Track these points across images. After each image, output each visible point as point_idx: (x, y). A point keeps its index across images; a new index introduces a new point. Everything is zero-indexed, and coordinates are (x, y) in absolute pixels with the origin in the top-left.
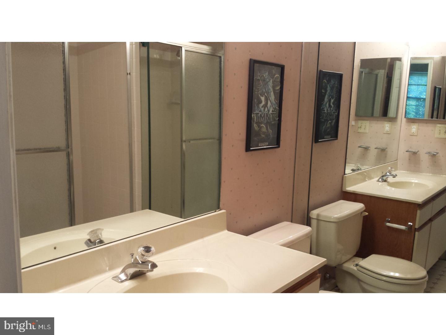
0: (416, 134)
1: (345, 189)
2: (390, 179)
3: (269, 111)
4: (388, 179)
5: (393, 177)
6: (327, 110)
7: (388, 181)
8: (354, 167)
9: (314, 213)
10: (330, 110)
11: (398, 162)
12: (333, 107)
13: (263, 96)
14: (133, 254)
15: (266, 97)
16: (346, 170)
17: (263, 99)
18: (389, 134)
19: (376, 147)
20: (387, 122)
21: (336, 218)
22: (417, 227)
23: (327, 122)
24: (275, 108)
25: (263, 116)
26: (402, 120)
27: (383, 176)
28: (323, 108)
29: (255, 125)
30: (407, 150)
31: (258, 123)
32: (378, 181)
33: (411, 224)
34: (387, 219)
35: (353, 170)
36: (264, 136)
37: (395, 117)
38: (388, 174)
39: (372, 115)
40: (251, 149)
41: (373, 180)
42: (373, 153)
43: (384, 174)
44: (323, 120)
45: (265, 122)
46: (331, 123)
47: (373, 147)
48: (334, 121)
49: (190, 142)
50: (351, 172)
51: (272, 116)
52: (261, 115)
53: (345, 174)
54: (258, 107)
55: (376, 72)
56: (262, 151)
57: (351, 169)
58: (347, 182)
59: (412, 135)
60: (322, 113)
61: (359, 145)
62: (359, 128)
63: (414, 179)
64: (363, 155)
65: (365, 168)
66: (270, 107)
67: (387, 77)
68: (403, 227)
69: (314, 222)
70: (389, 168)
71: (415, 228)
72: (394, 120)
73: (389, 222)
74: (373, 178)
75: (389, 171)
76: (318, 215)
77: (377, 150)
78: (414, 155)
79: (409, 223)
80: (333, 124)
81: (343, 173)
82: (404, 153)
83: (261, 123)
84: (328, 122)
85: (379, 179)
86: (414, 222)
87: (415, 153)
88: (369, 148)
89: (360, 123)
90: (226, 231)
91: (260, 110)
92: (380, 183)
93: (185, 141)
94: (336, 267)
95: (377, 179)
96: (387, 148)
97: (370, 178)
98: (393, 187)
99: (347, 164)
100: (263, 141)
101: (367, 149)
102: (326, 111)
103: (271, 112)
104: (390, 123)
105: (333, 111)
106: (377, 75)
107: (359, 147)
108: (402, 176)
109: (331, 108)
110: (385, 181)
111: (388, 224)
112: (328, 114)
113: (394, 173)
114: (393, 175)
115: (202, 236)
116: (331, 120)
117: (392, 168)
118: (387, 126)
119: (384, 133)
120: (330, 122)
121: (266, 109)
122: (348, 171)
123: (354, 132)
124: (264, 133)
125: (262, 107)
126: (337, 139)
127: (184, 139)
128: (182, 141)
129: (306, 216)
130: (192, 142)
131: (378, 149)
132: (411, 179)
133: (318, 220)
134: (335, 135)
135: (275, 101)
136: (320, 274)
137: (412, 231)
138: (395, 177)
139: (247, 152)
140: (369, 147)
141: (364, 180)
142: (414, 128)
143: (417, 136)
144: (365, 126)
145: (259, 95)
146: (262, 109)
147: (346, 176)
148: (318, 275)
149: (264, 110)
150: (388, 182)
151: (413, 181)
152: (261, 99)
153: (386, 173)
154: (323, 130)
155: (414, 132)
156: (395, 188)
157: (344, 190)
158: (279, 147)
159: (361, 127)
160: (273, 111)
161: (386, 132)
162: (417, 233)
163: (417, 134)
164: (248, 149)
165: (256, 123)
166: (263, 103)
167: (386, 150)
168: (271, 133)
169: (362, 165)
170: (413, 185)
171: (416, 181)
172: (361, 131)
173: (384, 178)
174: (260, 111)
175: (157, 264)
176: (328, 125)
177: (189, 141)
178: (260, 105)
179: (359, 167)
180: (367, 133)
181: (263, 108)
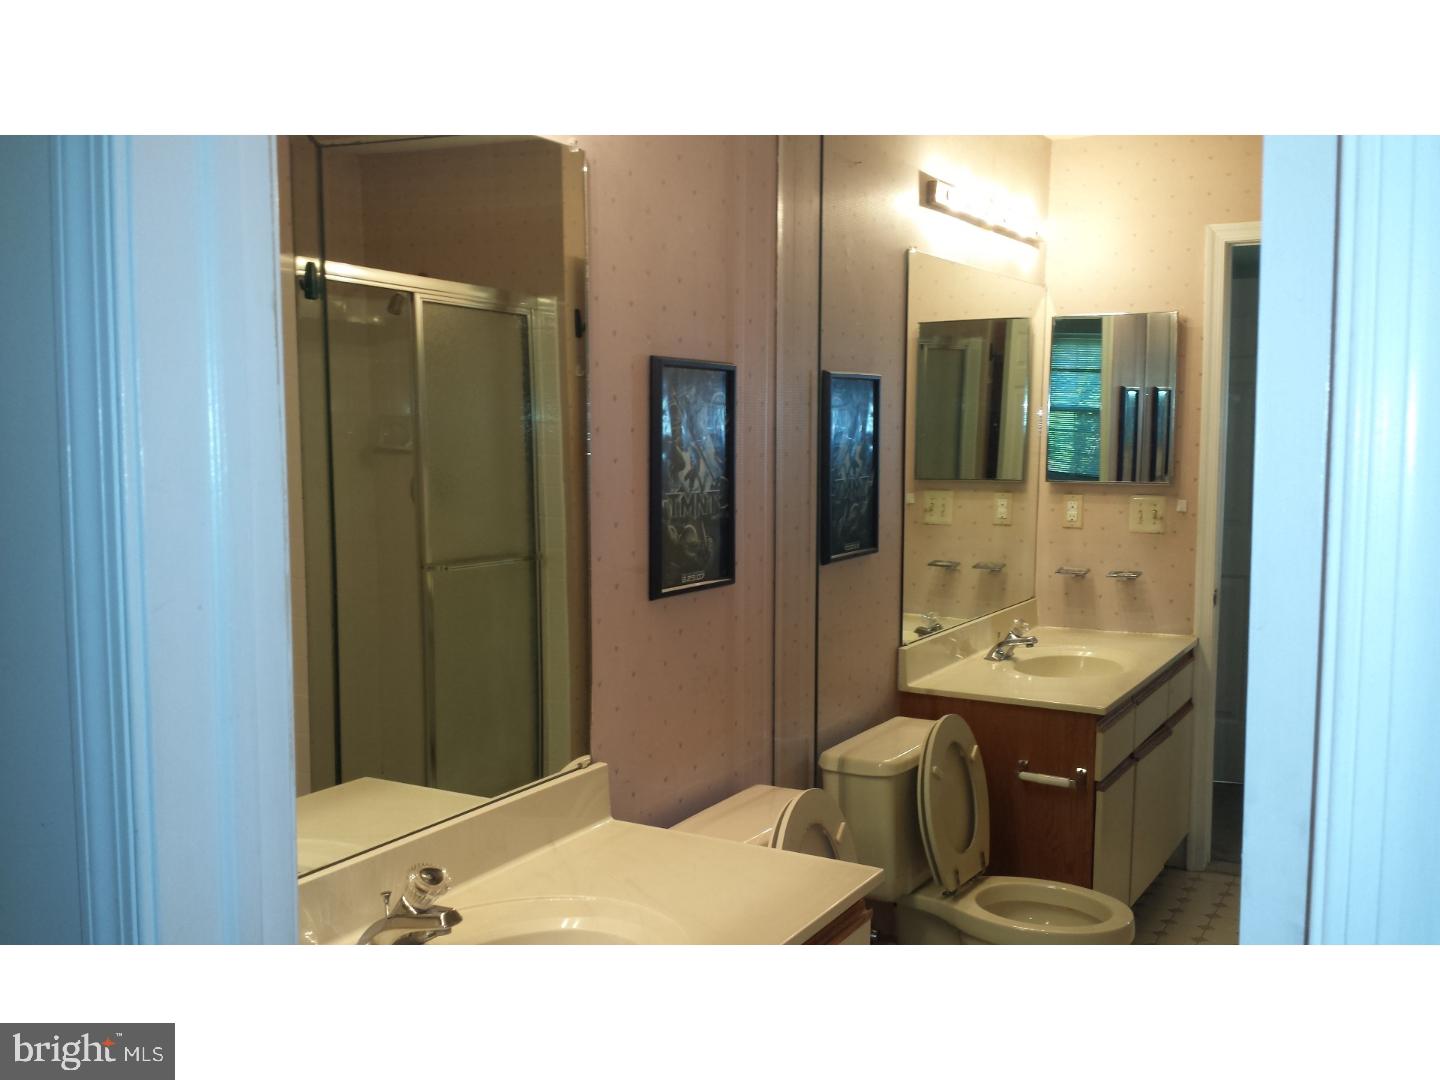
0: (1078, 524)
1: (906, 684)
2: (1021, 652)
3: (702, 487)
4: (1014, 651)
5: (1028, 646)
6: (848, 474)
7: (1014, 656)
8: (923, 621)
9: (831, 757)
10: (854, 473)
11: (1038, 603)
12: (860, 465)
13: (686, 450)
14: (390, 893)
15: (694, 450)
16: (904, 632)
17: (687, 456)
18: (1006, 525)
19: (975, 562)
20: (1000, 494)
21: (889, 766)
22: (1098, 777)
23: (849, 508)
24: (718, 479)
25: (688, 501)
26: (1041, 489)
27: (1000, 645)
28: (836, 470)
29: (670, 527)
30: (1058, 567)
31: (680, 522)
32: (989, 658)
33: (1084, 771)
34: (1021, 761)
35: (921, 632)
36: (693, 555)
37: (1019, 478)
38: (1014, 637)
39: (957, 476)
40: (664, 591)
41: (974, 656)
42: (969, 578)
43: (1002, 639)
44: (838, 502)
45: (695, 518)
46: (858, 509)
47: (967, 562)
48: (866, 502)
49: (446, 569)
50: (916, 636)
51: (711, 500)
52: (683, 498)
53: (901, 644)
54: (676, 478)
55: (961, 343)
56: (690, 596)
57: (915, 628)
58: (909, 666)
59: (1069, 528)
60: (834, 482)
61: (930, 561)
62: (926, 511)
63: (1083, 650)
64: (943, 586)
65: (951, 624)
66: (706, 475)
67: (991, 359)
68: (1063, 781)
69: (831, 782)
70: (1016, 621)
71: (1096, 783)
72: (1017, 486)
73: (1026, 769)
74: (974, 651)
75: (1016, 629)
76: (842, 762)
77: (978, 571)
78: (1077, 582)
79: (1079, 770)
80: (864, 510)
81: (897, 643)
82: (1050, 577)
83: (686, 520)
84: (852, 508)
85: (991, 653)
86: (1091, 768)
87: (1080, 577)
88: (958, 568)
89: (929, 497)
90: (610, 820)
91: (680, 486)
92: (994, 665)
93: (431, 568)
94: (895, 904)
95: (985, 652)
96: (1004, 565)
97: (967, 651)
98: (1030, 674)
99: (905, 614)
100: (692, 567)
101: (951, 568)
102: (844, 478)
103: (707, 490)
104: (1010, 495)
105: (860, 475)
106: (963, 353)
107: (930, 565)
108: (1052, 642)
109: (857, 470)
110: (1008, 657)
111: (1025, 775)
112: (849, 486)
113: (1028, 634)
114: (1025, 640)
115: (550, 838)
116: (858, 500)
117: (1022, 621)
118: (1001, 505)
119: (996, 525)
120: (856, 507)
121: (696, 484)
122: (909, 635)
123: (916, 522)
124: (693, 546)
125: (686, 478)
126: (876, 551)
127: (429, 560)
128: (422, 567)
129: (812, 768)
130: (452, 568)
131: (981, 568)
132: (1077, 647)
133: (843, 775)
134: (871, 542)
135: (716, 459)
136: (871, 910)
137: (1086, 789)
138: (1032, 645)
139: (653, 602)
140: (958, 564)
141: (952, 658)
142: (1073, 508)
143: (1080, 529)
144: (943, 505)
145: (678, 448)
146: (687, 484)
147: (905, 651)
148: (866, 912)
149: (691, 485)
150: (1015, 660)
151: (1080, 654)
152: (681, 458)
153: (1009, 636)
154: (840, 529)
155: (1075, 519)
156: (1035, 677)
157: (902, 689)
158: (732, 581)
159: (931, 510)
160: (712, 487)
161: (999, 522)
162: (1099, 794)
163: (1083, 524)
164: (654, 593)
165: (674, 521)
166: (688, 468)
167: (1004, 570)
168: (712, 545)
169: (943, 614)
170: (1082, 665)
171: (1089, 654)
172: (933, 518)
173: (1005, 649)
174: (682, 490)
175: (461, 913)
176: (852, 515)
177: (444, 567)
178: (680, 473)
179: (934, 621)
180: (949, 525)
181: (688, 481)
